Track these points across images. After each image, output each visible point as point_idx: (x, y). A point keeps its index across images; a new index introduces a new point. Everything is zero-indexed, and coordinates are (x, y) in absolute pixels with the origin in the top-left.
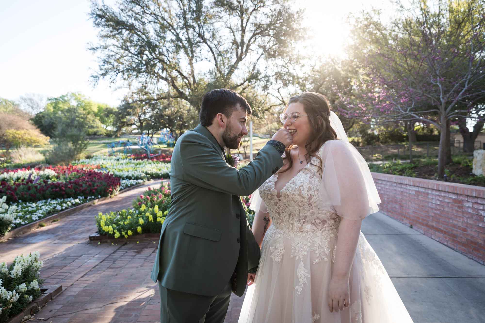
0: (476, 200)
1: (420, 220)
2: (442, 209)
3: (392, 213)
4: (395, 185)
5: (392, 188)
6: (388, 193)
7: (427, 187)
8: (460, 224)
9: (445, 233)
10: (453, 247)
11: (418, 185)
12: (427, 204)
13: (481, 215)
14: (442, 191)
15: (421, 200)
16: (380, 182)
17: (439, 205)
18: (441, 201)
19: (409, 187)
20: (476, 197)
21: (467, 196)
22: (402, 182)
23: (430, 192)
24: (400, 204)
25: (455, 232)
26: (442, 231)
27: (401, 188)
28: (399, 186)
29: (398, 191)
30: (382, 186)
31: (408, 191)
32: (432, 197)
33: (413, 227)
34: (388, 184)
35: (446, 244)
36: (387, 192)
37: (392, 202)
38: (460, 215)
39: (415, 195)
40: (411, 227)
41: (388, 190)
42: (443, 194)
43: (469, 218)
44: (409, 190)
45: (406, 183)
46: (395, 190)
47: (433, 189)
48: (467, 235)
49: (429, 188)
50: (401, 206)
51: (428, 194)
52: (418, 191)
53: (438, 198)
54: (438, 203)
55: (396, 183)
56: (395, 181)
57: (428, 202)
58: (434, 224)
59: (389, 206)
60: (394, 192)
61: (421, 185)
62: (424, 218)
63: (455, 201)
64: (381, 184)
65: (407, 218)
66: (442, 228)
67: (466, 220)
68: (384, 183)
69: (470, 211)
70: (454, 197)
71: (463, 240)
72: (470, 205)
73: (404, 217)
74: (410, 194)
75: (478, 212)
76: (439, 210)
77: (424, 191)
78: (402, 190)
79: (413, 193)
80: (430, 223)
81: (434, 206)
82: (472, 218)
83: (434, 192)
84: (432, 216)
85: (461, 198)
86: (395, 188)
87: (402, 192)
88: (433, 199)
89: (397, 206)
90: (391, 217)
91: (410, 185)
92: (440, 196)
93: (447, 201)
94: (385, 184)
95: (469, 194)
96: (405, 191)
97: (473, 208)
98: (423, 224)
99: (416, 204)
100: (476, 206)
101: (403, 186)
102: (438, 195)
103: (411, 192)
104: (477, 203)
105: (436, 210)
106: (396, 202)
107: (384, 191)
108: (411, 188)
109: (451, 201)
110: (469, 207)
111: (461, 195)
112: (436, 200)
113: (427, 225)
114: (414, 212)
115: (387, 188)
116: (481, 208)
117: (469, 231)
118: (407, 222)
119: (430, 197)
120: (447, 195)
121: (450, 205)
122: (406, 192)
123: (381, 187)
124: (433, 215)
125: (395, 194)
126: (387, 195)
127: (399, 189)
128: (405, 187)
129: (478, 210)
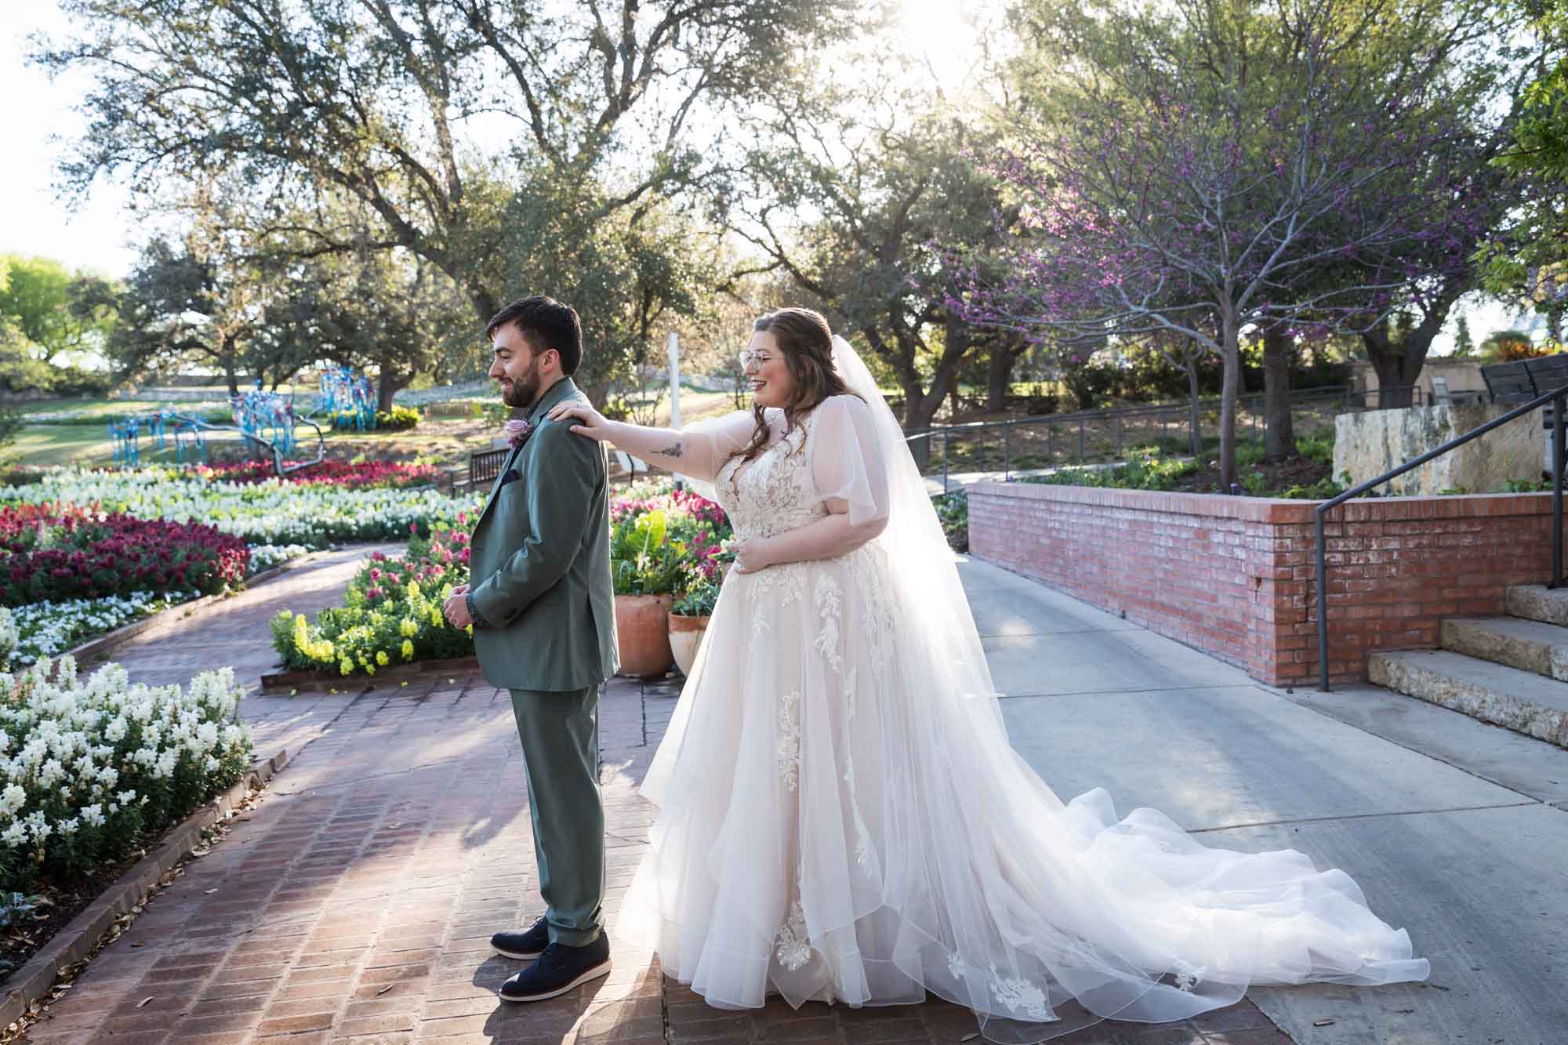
0: (1228, 525)
1: (1140, 595)
2: (1177, 557)
4: (1089, 511)
5: (1081, 521)
6: (1075, 537)
7: (1148, 507)
8: (1206, 587)
9: (1184, 614)
10: (1195, 644)
11: (1132, 505)
12: (1150, 551)
13: (1237, 559)
15: (1139, 543)
16: (1058, 509)
17: (1171, 548)
18: (1175, 539)
19: (1117, 514)
20: (1230, 519)
21: (1216, 518)
23: (1154, 518)
24: (1101, 561)
25: (1199, 608)
26: (1177, 612)
27: (1102, 517)
28: (1097, 512)
29: (1097, 526)
30: (1063, 518)
31: (1115, 524)
32: (1158, 532)
33: (1128, 614)
34: (1077, 510)
35: (1184, 640)
36: (1073, 533)
37: (1085, 558)
38: (1206, 564)
39: (1128, 533)
40: (1123, 616)
41: (1075, 529)
42: (1178, 521)
43: (1220, 568)
44: (1118, 520)
45: (1109, 503)
46: (1090, 525)
47: (1160, 512)
48: (1218, 608)
49: (1151, 510)
50: (1103, 566)
51: (1151, 524)
52: (1135, 521)
53: (1169, 531)
54: (1171, 543)
55: (1090, 506)
57: (1153, 546)
58: (1164, 598)
59: (1079, 571)
60: (1088, 531)
61: (1138, 505)
62: (1147, 588)
63: (1198, 533)
64: (1061, 512)
65: (1115, 595)
66: (1178, 605)
67: (1215, 576)
68: (1067, 509)
69: (1221, 552)
70: (1196, 524)
71: (1212, 623)
72: (1221, 537)
73: (1110, 593)
74: (1119, 530)
75: (1232, 552)
76: (1171, 561)
77: (1145, 518)
78: (1103, 522)
79: (1124, 527)
80: (1157, 598)
81: (1163, 553)
82: (1224, 567)
83: (1162, 519)
84: (1161, 580)
85: (1209, 524)
86: (1090, 521)
87: (1104, 527)
88: (1161, 534)
89: (1095, 569)
90: (1082, 601)
91: (1118, 508)
92: (1172, 526)
93: (1184, 535)
95: (1219, 514)
96: (1111, 524)
98: (1145, 604)
99: (1130, 555)
100: (1230, 539)
101: (1105, 513)
102: (1169, 525)
103: (1120, 526)
104: (1231, 532)
105: (1167, 562)
106: (1092, 557)
108: (1119, 516)
109: (1190, 535)
110: (1219, 544)
111: (1206, 517)
112: (1166, 538)
113: (1152, 605)
114: (1129, 577)
115: (1072, 524)
117: (1223, 601)
118: (1114, 604)
119: (1155, 531)
120: (1184, 521)
121: (1189, 545)
122: (1112, 528)
124: (1162, 575)
125: (1091, 535)
126: (1074, 542)
127: (1098, 522)
128: (1108, 513)
129: (1233, 546)
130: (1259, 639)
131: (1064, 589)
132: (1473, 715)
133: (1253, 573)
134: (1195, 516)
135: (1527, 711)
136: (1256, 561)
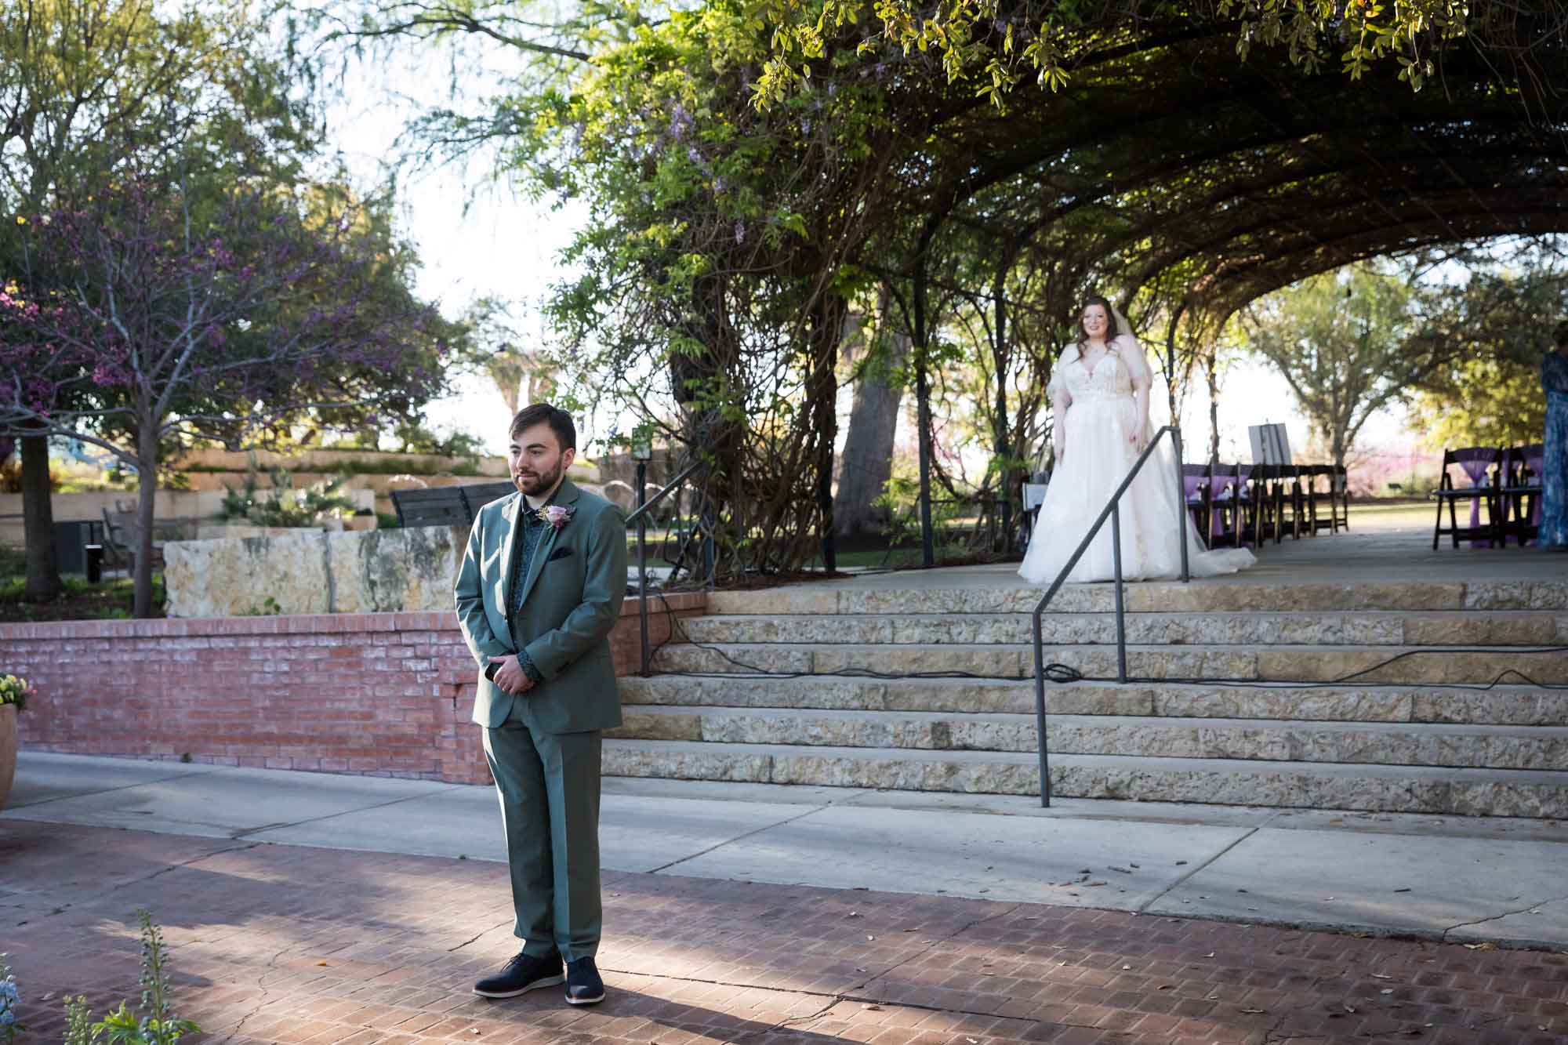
0: (395, 639)
1: (222, 732)
2: (298, 681)
3: (94, 739)
4: (106, 646)
5: (88, 659)
6: (70, 680)
7: (244, 631)
8: (354, 706)
9: (312, 740)
10: (337, 768)
11: (209, 630)
12: (243, 680)
13: (410, 671)
14: (295, 634)
15: (219, 674)
16: (22, 649)
17: (286, 673)
18: (294, 662)
19: (168, 645)
20: (398, 632)
21: (371, 633)
22: (140, 633)
23: (253, 643)
24: (132, 702)
25: (339, 730)
26: (299, 740)
27: (135, 650)
28: (126, 645)
29: (123, 663)
30: (37, 659)
31: (165, 657)
32: (260, 657)
33: (193, 756)
34: (69, 648)
35: (315, 767)
36: (64, 675)
37: (93, 703)
38: (354, 683)
39: (195, 664)
40: (186, 759)
41: (69, 670)
42: (298, 643)
43: (378, 684)
44: (172, 652)
45: (157, 633)
46: (109, 663)
47: (264, 635)
48: (376, 726)
49: (250, 635)
50: (138, 708)
51: (246, 651)
52: (209, 650)
53: (282, 655)
54: (285, 667)
55: (109, 639)
56: (106, 634)
57: (248, 674)
58: (273, 728)
60: (102, 670)
61: (221, 631)
62: (236, 721)
63: (336, 652)
64: (30, 654)
65: (165, 739)
66: (301, 732)
67: (370, 693)
68: (46, 648)
69: (379, 667)
70: (334, 643)
71: (365, 742)
72: (380, 653)
73: (153, 738)
74: (175, 663)
75: (400, 666)
76: (286, 686)
77: (231, 645)
78: (138, 657)
79: (192, 657)
80: (258, 729)
81: (270, 679)
82: (387, 682)
83: (269, 643)
84: (265, 709)
85: (355, 641)
86: (105, 657)
87: (139, 664)
88: (266, 660)
89: (118, 714)
91: (177, 638)
92: (288, 649)
93: (312, 656)
94: (51, 653)
95: (378, 627)
96: (153, 657)
97: (388, 659)
98: (232, 740)
99: (200, 688)
100: (395, 653)
101: (141, 646)
102: (283, 648)
103: (177, 657)
104: (399, 645)
105: (277, 689)
106: (112, 700)
107: (47, 676)
108: (177, 647)
110: (377, 659)
111: (354, 633)
112: (276, 662)
113: (247, 739)
114: (195, 714)
115: (63, 665)
116: (409, 653)
117: (381, 715)
118: (168, 749)
119: (254, 657)
120: (312, 642)
121: (321, 666)
122: (160, 662)
123: (28, 664)
124: (267, 703)
125: (107, 675)
126: (66, 686)
127: (126, 657)
128: (152, 645)
129: (401, 660)
130: (460, 743)
131: (44, 747)
132: (671, 776)
133: (452, 680)
134: (330, 634)
135: (728, 762)
136: (457, 668)
